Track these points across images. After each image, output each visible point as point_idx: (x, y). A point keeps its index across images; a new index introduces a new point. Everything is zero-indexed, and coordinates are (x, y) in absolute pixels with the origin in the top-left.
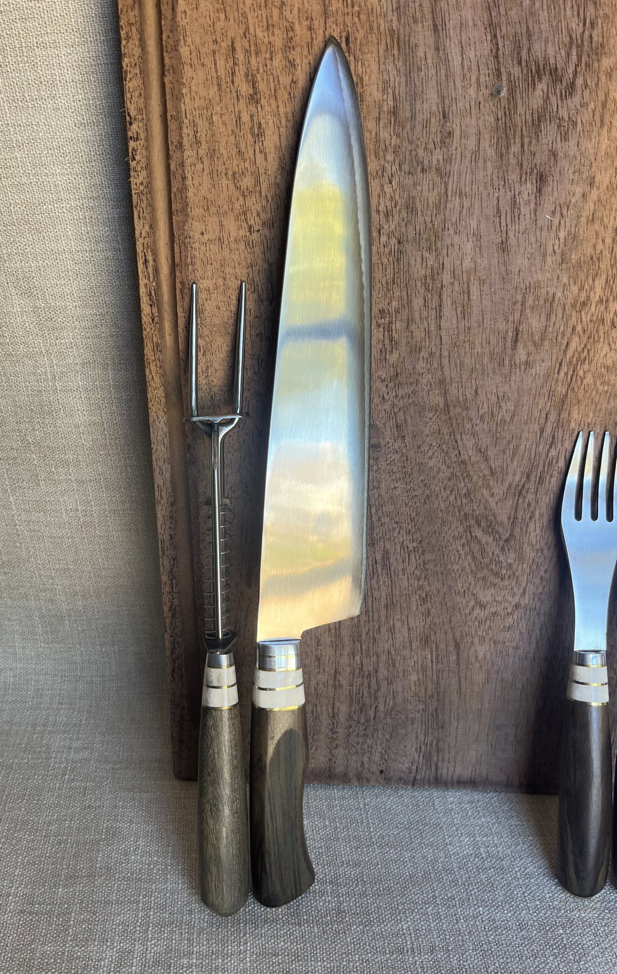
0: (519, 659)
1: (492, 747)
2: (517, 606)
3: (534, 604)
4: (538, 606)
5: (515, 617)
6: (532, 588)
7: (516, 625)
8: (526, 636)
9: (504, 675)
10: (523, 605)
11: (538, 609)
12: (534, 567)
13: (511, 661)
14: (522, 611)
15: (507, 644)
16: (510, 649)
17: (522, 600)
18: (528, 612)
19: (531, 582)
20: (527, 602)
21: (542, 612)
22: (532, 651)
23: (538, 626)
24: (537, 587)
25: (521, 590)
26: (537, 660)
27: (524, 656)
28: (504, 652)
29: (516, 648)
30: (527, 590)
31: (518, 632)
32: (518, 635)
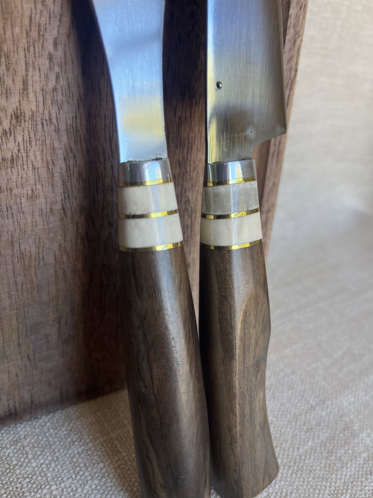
0: (41, 215)
1: (29, 359)
2: (18, 116)
3: (47, 113)
4: (54, 115)
5: (19, 139)
6: (37, 78)
7: (24, 155)
8: (43, 172)
9: (23, 247)
10: (28, 114)
11: (54, 121)
12: (34, 34)
13: (29, 220)
14: (28, 125)
15: (15, 191)
16: (23, 200)
17: (24, 103)
18: (40, 127)
19: (34, 67)
20: (34, 109)
21: (63, 127)
22: (59, 199)
23: (60, 153)
24: (47, 77)
25: (19, 84)
26: (69, 214)
27: (48, 210)
28: (15, 207)
29: (33, 197)
30: (30, 83)
31: (30, 166)
32: (30, 173)
